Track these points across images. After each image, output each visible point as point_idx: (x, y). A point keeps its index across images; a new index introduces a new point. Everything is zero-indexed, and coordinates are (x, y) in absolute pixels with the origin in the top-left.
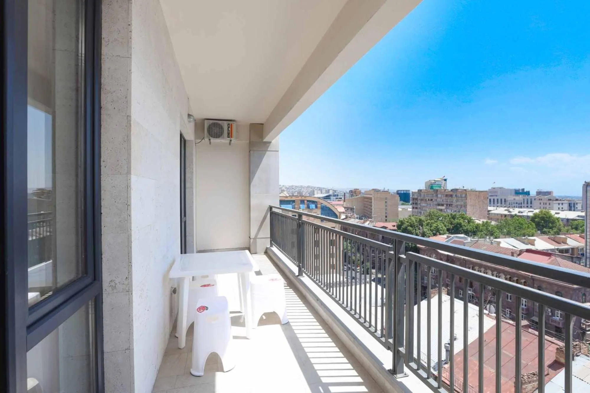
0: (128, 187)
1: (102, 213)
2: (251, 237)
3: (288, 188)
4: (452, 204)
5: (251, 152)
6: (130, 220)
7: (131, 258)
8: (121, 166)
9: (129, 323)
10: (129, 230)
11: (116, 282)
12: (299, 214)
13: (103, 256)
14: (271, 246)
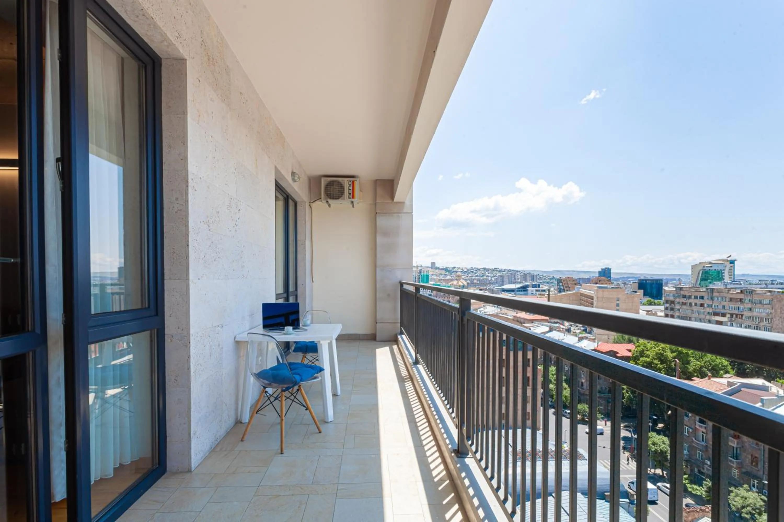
2: (377, 322)
3: (466, 271)
4: (742, 315)
5: (377, 216)
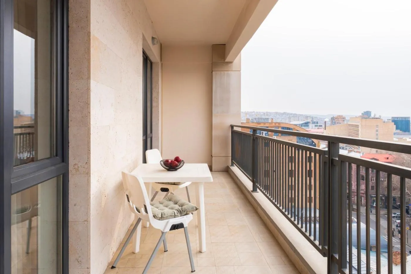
0: (88, 89)
1: (69, 110)
2: (213, 156)
5: (213, 72)
6: (90, 116)
7: (90, 147)
8: (83, 72)
9: (87, 200)
10: (89, 124)
11: (79, 166)
12: (254, 129)
13: (70, 144)
14: (232, 165)
